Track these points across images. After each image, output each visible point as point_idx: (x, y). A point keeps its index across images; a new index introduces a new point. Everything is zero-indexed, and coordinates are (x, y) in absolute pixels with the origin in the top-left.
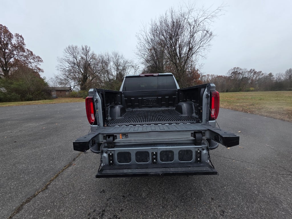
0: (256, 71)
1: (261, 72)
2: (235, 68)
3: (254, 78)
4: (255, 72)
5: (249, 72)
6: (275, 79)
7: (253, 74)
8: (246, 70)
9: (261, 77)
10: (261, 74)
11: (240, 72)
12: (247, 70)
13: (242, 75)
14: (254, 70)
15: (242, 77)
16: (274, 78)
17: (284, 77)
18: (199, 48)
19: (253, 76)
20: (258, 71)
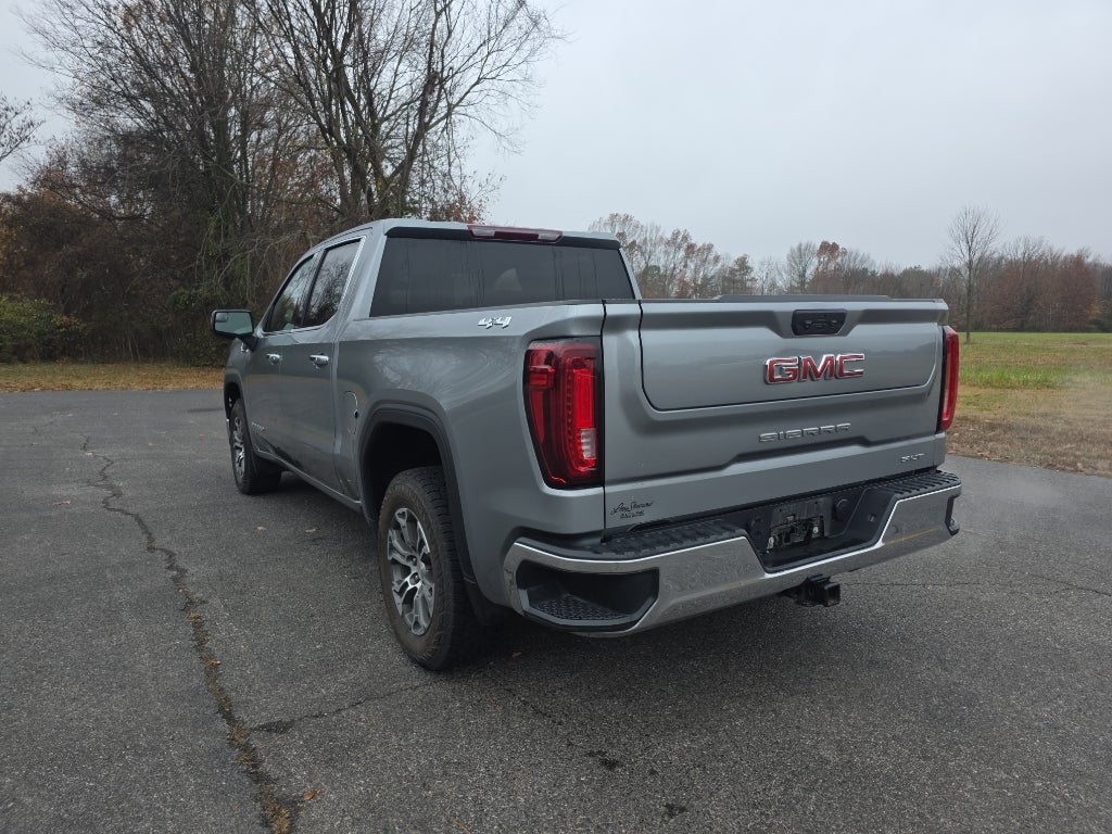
0: (693, 242)
1: (709, 248)
2: (613, 217)
3: (689, 275)
4: (691, 247)
5: (668, 243)
6: (758, 285)
7: (682, 253)
8: (658, 230)
9: (712, 270)
10: (711, 257)
11: (634, 242)
12: (660, 233)
13: (643, 254)
14: (685, 238)
15: (643, 265)
16: (753, 280)
17: (785, 276)
18: (477, 83)
19: (686, 266)
20: (699, 245)
